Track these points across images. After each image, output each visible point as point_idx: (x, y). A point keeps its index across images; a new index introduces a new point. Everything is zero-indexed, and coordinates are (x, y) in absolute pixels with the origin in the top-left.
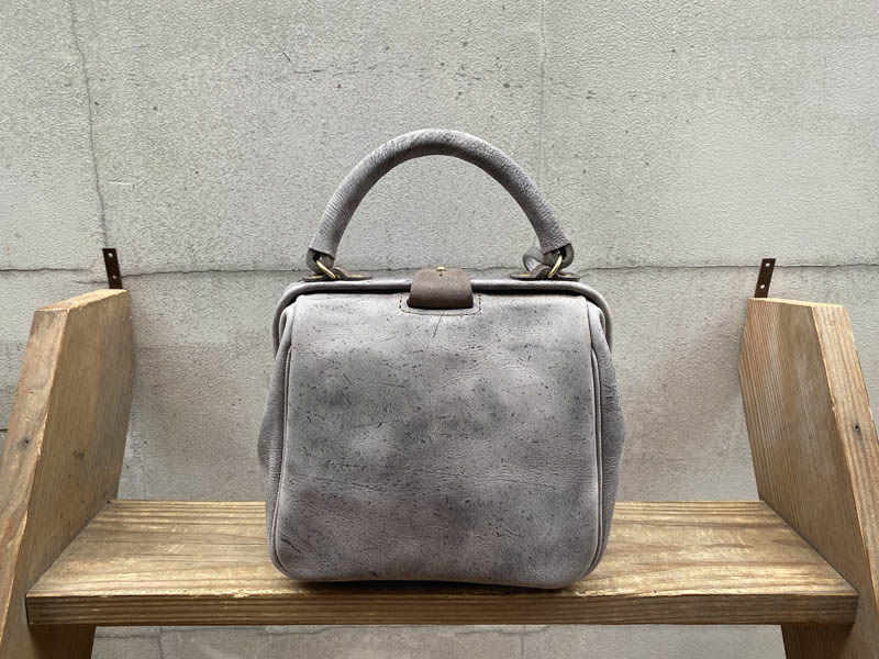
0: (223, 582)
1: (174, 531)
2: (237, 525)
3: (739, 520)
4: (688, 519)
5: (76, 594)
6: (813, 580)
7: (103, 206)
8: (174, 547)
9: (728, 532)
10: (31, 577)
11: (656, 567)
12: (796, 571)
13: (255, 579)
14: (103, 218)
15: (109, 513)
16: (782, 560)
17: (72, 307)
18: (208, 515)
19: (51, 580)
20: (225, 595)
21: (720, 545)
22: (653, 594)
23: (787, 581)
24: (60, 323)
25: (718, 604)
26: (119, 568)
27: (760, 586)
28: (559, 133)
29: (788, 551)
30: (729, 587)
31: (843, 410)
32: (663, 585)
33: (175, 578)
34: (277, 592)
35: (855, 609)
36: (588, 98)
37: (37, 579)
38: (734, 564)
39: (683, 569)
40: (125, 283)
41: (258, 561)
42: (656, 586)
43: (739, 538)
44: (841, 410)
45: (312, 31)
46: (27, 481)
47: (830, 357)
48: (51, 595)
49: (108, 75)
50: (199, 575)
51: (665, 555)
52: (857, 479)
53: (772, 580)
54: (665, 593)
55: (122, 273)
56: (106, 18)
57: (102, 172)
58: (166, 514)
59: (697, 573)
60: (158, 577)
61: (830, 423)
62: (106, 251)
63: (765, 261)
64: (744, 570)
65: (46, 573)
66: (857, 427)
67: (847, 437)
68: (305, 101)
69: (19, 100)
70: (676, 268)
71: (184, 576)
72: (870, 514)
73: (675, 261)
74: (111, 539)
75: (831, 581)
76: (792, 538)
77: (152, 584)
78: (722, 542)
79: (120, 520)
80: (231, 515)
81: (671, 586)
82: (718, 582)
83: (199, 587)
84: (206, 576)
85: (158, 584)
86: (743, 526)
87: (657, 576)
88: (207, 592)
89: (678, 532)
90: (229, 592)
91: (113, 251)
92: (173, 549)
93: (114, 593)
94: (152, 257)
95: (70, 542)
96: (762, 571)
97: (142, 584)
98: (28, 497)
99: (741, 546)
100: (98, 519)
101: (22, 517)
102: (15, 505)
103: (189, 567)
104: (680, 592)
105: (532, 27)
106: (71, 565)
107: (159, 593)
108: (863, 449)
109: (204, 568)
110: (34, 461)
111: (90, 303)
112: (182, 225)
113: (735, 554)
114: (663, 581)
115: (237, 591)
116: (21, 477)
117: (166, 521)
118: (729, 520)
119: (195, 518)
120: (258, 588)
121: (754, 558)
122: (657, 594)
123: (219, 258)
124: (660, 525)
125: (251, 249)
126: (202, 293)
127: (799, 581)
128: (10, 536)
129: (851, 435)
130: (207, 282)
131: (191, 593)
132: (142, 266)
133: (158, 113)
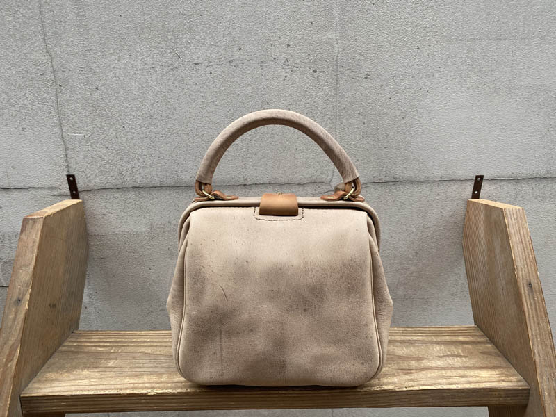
0: (141, 385)
1: (112, 351)
2: (152, 346)
3: (461, 339)
4: (430, 339)
5: (50, 394)
6: (503, 378)
7: (66, 149)
8: (112, 362)
9: (453, 347)
10: (23, 384)
11: (408, 371)
12: (493, 372)
13: (161, 382)
14: (66, 156)
15: (73, 340)
16: (486, 366)
17: (46, 215)
18: (134, 340)
19: (36, 386)
20: (142, 393)
21: (448, 356)
22: (404, 389)
23: (487, 380)
24: (39, 226)
25: (445, 395)
26: (78, 377)
27: (470, 383)
28: (348, 100)
29: (489, 360)
30: (451, 384)
31: (521, 273)
32: (411, 384)
33: (112, 383)
34: (174, 391)
35: (529, 396)
36: (366, 78)
37: (27, 385)
38: (455, 368)
39: (424, 372)
40: (81, 195)
41: (163, 370)
42: (407, 384)
43: (460, 351)
44: (520, 273)
45: (193, 39)
46: (20, 325)
47: (514, 240)
48: (35, 395)
49: (67, 68)
50: (127, 380)
51: (413, 363)
52: (529, 317)
53: (478, 379)
54: (412, 389)
55: (79, 189)
56: (65, 33)
57: (65, 128)
58: (108, 340)
59: (432, 374)
60: (102, 383)
61: (514, 280)
62: (69, 177)
63: (477, 177)
64: (461, 372)
65: (33, 381)
66: (530, 284)
67: (524, 290)
68: (189, 82)
69: (12, 84)
70: (422, 182)
71: (118, 381)
72: (537, 338)
73: (421, 177)
74: (73, 357)
75: (514, 379)
76: (493, 350)
77: (98, 387)
78: (449, 353)
79: (79, 344)
80: (148, 340)
81: (416, 383)
82: (444, 380)
83: (126, 389)
84: (132, 381)
85: (101, 387)
86: (462, 343)
87: (407, 377)
88: (132, 392)
89: (422, 348)
90: (145, 391)
91: (73, 176)
92: (111, 363)
93: (74, 393)
94: (97, 180)
95: (48, 359)
96: (472, 373)
97: (92, 387)
98: (21, 335)
99: (461, 356)
100: (66, 344)
101: (17, 347)
102: (12, 340)
103: (121, 375)
104: (421, 388)
105: (331, 35)
106: (49, 375)
107: (102, 393)
108: (534, 297)
109: (129, 376)
110: (24, 313)
111: (58, 211)
112: (115, 159)
113: (457, 362)
114: (411, 380)
115: (149, 391)
116: (16, 323)
117: (108, 345)
118: (454, 339)
119: (125, 342)
120: (163, 388)
121: (468, 364)
122: (407, 389)
123: (138, 180)
124: (412, 343)
125: (158, 174)
126: (129, 201)
127: (494, 379)
128: (9, 359)
129: (526, 289)
130: (132, 194)
131: (122, 392)
132: (91, 185)
133: (98, 91)
